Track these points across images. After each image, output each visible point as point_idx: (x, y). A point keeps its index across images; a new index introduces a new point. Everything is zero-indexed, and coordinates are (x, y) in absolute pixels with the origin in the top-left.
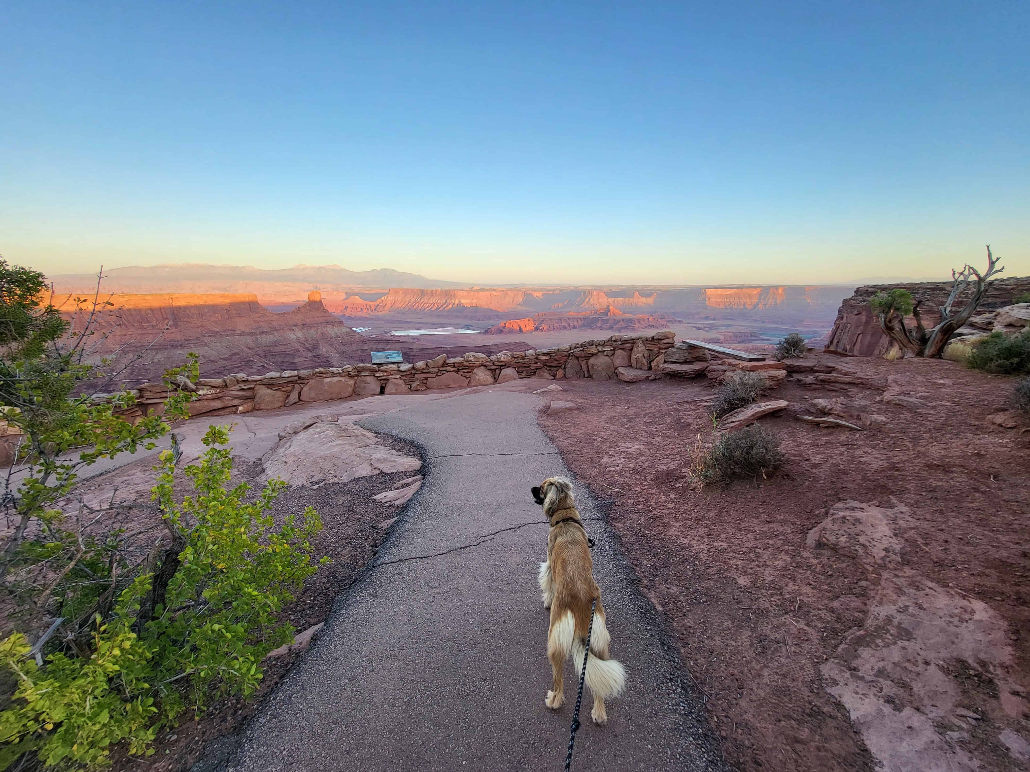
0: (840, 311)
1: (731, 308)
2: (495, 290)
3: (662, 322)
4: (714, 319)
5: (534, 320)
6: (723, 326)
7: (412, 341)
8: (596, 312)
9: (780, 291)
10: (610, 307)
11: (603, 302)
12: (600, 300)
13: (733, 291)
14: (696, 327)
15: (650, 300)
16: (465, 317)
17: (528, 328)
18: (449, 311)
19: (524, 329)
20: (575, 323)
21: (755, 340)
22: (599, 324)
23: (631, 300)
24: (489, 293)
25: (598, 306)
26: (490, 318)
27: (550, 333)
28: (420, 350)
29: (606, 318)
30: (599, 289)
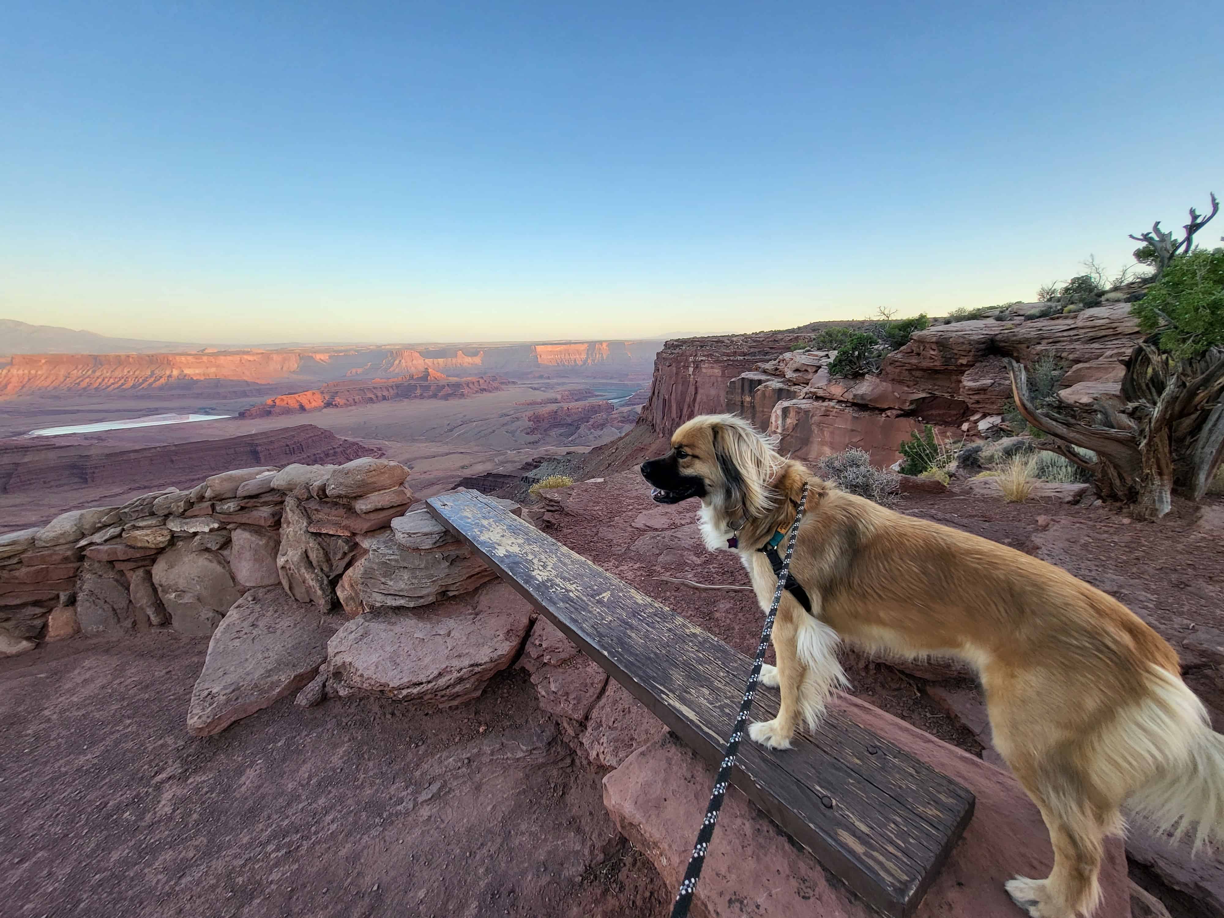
0: (655, 364)
1: (564, 365)
2: (248, 353)
3: (495, 384)
4: (549, 378)
5: (322, 393)
6: (559, 384)
7: (85, 443)
8: (411, 377)
9: (604, 345)
10: (430, 370)
11: (417, 365)
12: (414, 362)
13: (562, 347)
14: (532, 388)
15: (477, 360)
16: (198, 396)
17: (314, 404)
18: (161, 388)
19: (307, 407)
20: (385, 393)
21: (589, 397)
22: (418, 392)
23: (454, 361)
24: (238, 358)
25: (413, 370)
26: (245, 394)
27: (350, 408)
28: (107, 455)
29: (426, 383)
30: (410, 348)
